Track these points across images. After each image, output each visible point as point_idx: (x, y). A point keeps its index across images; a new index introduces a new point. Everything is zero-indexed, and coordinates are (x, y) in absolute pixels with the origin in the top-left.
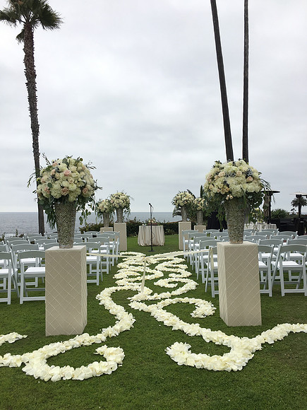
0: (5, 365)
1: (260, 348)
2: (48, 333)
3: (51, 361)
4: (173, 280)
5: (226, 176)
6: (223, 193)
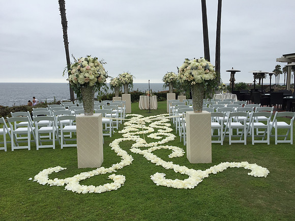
0: (54, 185)
1: (207, 176)
2: (79, 167)
3: (82, 182)
4: (160, 134)
5: (192, 69)
6: (189, 80)
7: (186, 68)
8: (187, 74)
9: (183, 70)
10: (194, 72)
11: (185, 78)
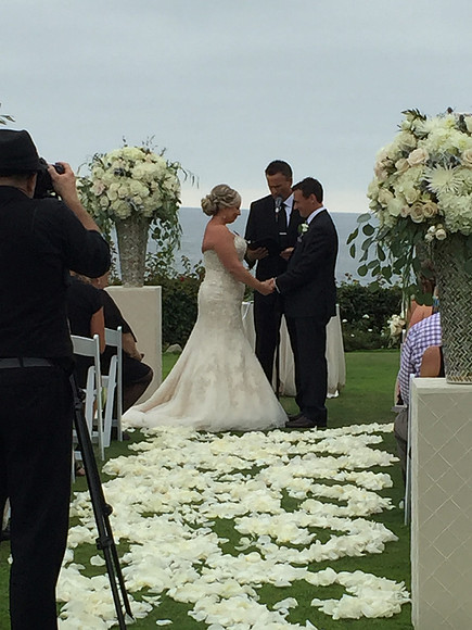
5: (431, 163)
6: (417, 219)
7: (405, 155)
8: (406, 185)
9: (391, 169)
10: (440, 180)
11: (396, 206)
